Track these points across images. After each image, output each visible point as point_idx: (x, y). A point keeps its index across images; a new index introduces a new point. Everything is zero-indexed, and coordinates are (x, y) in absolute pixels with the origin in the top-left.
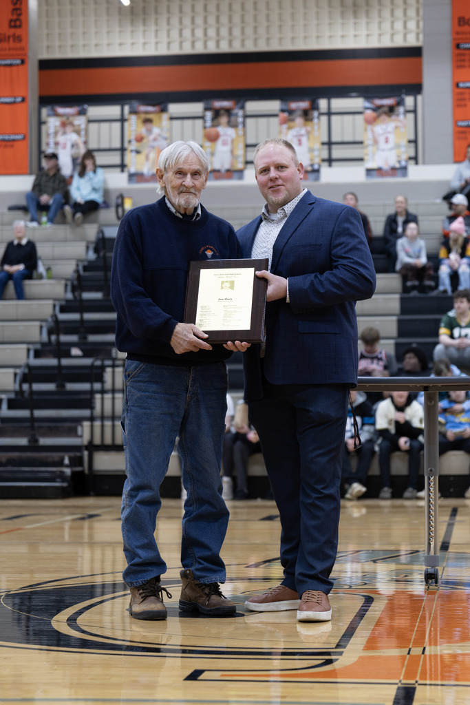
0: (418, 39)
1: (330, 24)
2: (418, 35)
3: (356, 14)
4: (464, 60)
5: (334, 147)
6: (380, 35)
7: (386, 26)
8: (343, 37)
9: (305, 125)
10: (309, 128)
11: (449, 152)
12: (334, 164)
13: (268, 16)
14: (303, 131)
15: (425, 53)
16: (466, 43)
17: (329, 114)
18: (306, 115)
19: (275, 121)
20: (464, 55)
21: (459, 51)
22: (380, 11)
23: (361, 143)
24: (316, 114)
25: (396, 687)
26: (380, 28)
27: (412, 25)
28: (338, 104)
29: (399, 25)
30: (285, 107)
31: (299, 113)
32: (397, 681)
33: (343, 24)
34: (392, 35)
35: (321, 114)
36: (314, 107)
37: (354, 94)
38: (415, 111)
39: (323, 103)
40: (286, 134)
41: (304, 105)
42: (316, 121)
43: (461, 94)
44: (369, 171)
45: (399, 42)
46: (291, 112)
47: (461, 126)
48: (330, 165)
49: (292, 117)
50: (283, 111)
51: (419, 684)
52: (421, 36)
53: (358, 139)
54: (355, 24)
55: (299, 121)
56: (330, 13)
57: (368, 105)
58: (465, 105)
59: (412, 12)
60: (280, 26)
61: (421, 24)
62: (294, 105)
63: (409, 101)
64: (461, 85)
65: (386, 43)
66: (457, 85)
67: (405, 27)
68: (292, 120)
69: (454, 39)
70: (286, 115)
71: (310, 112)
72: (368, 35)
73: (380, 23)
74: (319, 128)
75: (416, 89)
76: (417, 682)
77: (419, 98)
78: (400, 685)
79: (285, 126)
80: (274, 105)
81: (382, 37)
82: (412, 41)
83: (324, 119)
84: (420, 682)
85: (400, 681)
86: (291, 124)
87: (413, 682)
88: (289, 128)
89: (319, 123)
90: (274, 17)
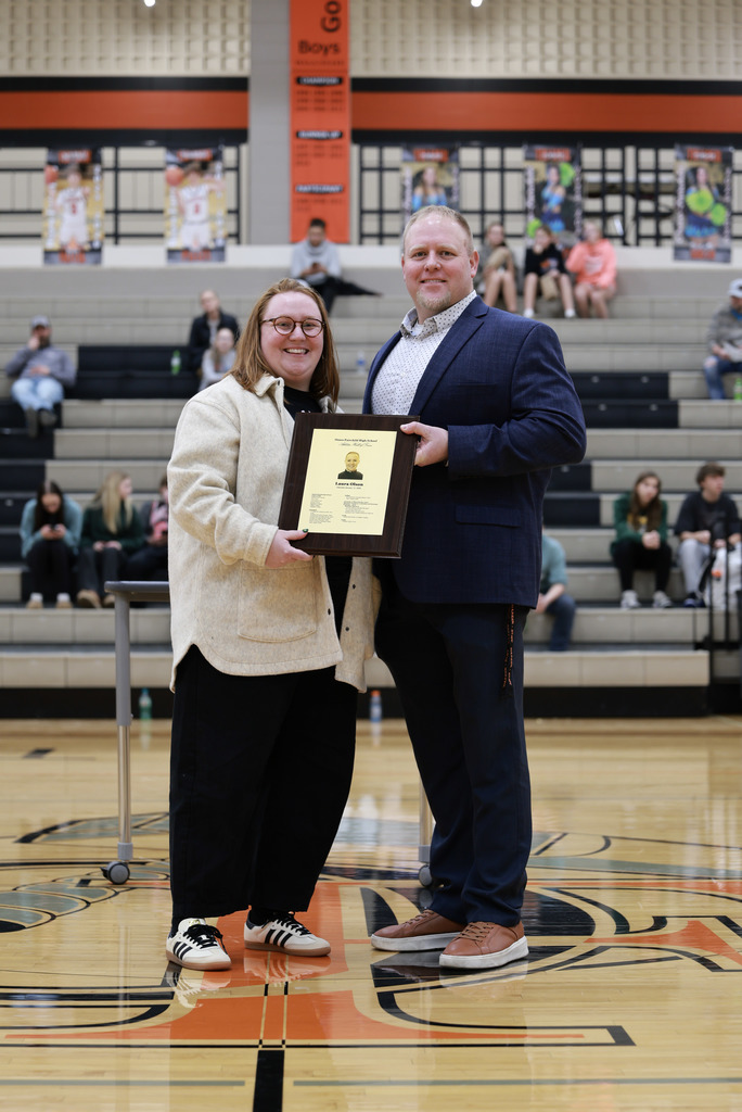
0: (241, 66)
1: (118, 41)
2: (241, 60)
3: (154, 28)
4: (306, 101)
5: (122, 217)
6: (189, 59)
7: (198, 46)
8: (136, 59)
9: (82, 185)
10: (87, 189)
11: (284, 228)
12: (122, 241)
13: (30, 27)
14: (79, 194)
15: (253, 87)
16: (310, 77)
17: (116, 169)
18: (84, 170)
19: (39, 178)
20: (306, 93)
21: (300, 88)
22: (188, 26)
23: (161, 212)
24: (97, 169)
25: (256, 1051)
26: (188, 48)
27: (233, 46)
28: (129, 155)
29: (215, 46)
30: (53, 158)
31: (74, 167)
32: (256, 1042)
33: (136, 41)
34: (206, 59)
35: (104, 170)
36: (96, 159)
37: (151, 142)
38: (237, 169)
39: (107, 154)
40: (55, 197)
41: (81, 155)
42: (97, 179)
43: (302, 147)
44: (172, 253)
45: (214, 69)
46: (62, 166)
47: (302, 193)
48: (116, 243)
49: (63, 173)
50: (50, 163)
51: (288, 1046)
52: (247, 63)
53: (157, 206)
54: (154, 42)
55: (74, 178)
56: (118, 26)
57: (171, 158)
58: (307, 164)
59: (233, 29)
60: (47, 42)
61: (247, 46)
62: (66, 156)
63: (229, 154)
64: (303, 134)
65: (197, 70)
66: (297, 135)
67: (223, 48)
68: (64, 177)
69: (294, 71)
70: (54, 169)
71: (90, 167)
72: (171, 59)
73: (189, 42)
74: (102, 190)
75: (239, 136)
76: (283, 1042)
77: (244, 148)
78: (260, 1048)
79: (53, 186)
80: (38, 155)
81: (192, 62)
82: (233, 69)
83: (109, 176)
84: (288, 1042)
85: (261, 1042)
86: (62, 182)
87: (279, 1042)
88: (59, 189)
89: (101, 182)
90: (39, 29)
